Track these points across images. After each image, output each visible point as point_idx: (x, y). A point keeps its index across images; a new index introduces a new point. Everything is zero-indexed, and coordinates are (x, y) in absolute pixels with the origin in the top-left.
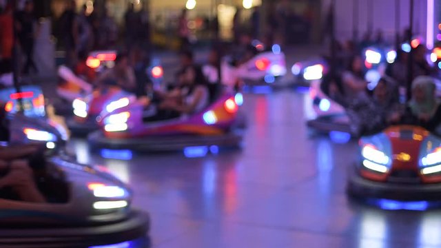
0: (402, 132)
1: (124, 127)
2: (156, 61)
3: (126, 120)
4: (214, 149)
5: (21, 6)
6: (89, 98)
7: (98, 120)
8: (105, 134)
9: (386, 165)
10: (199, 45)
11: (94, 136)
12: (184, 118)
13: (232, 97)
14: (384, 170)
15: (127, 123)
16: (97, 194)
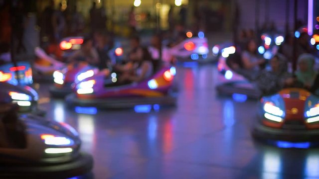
0: (291, 93)
1: (91, 91)
2: (118, 43)
3: (92, 86)
4: (156, 107)
5: (14, 4)
6: (65, 70)
7: (73, 86)
8: (77, 96)
9: (281, 117)
10: (143, 32)
11: (70, 97)
12: (134, 84)
13: (168, 69)
14: (279, 120)
15: (93, 88)
16: (47, 142)
